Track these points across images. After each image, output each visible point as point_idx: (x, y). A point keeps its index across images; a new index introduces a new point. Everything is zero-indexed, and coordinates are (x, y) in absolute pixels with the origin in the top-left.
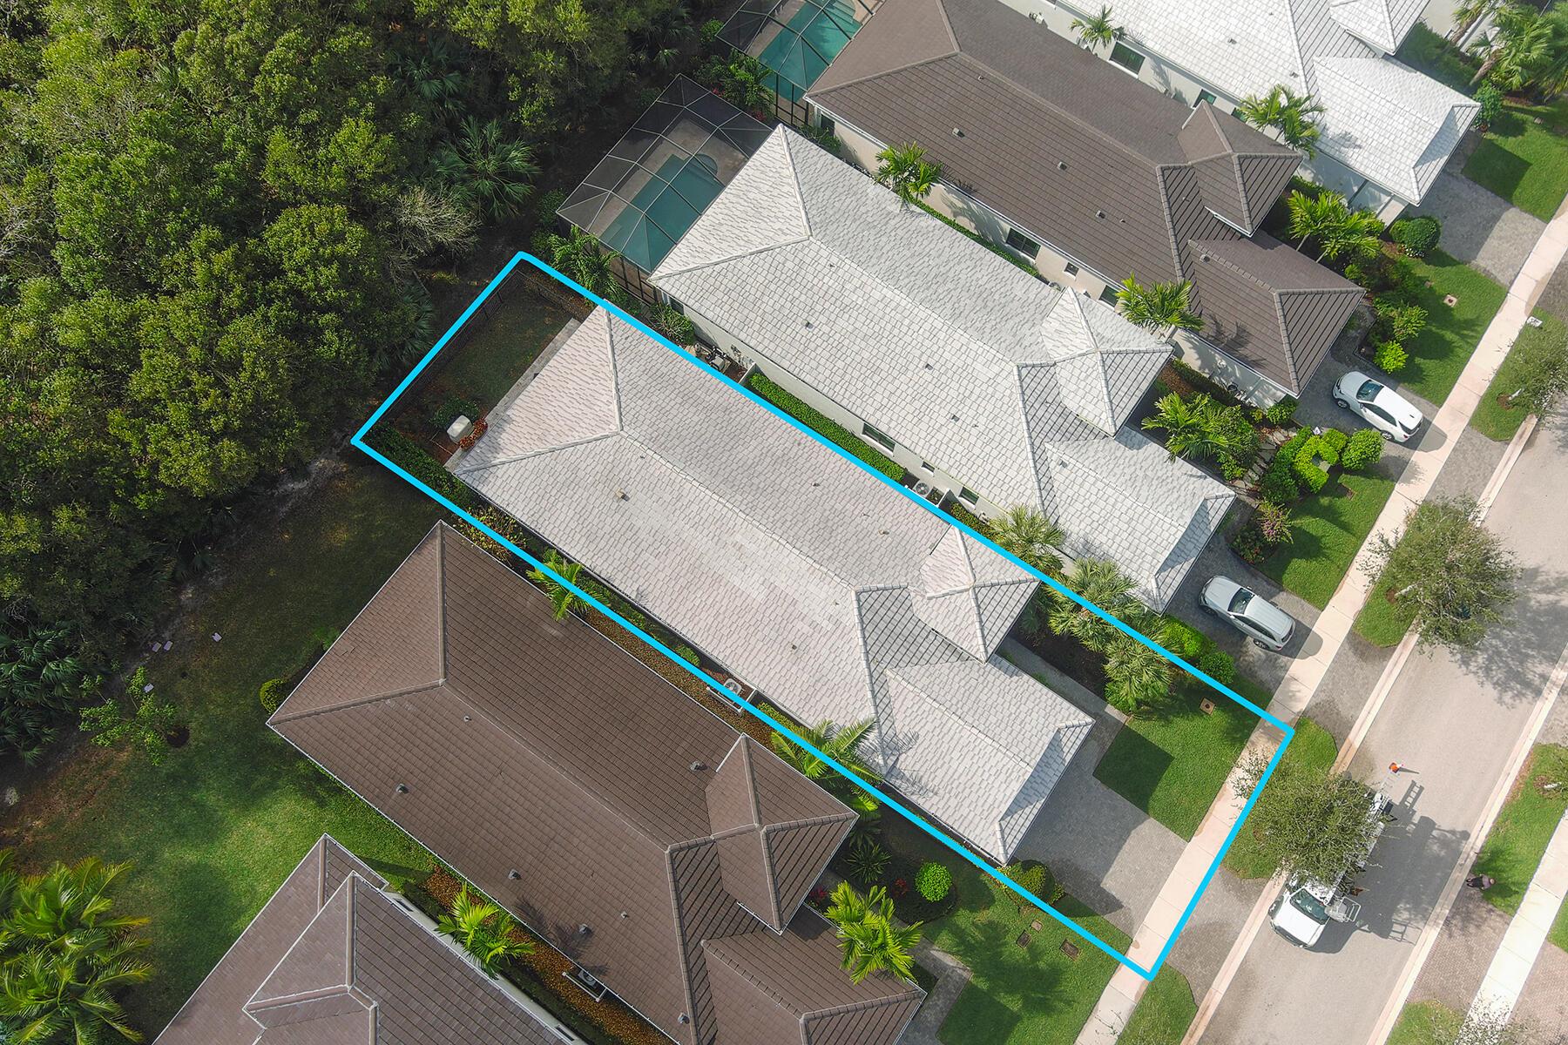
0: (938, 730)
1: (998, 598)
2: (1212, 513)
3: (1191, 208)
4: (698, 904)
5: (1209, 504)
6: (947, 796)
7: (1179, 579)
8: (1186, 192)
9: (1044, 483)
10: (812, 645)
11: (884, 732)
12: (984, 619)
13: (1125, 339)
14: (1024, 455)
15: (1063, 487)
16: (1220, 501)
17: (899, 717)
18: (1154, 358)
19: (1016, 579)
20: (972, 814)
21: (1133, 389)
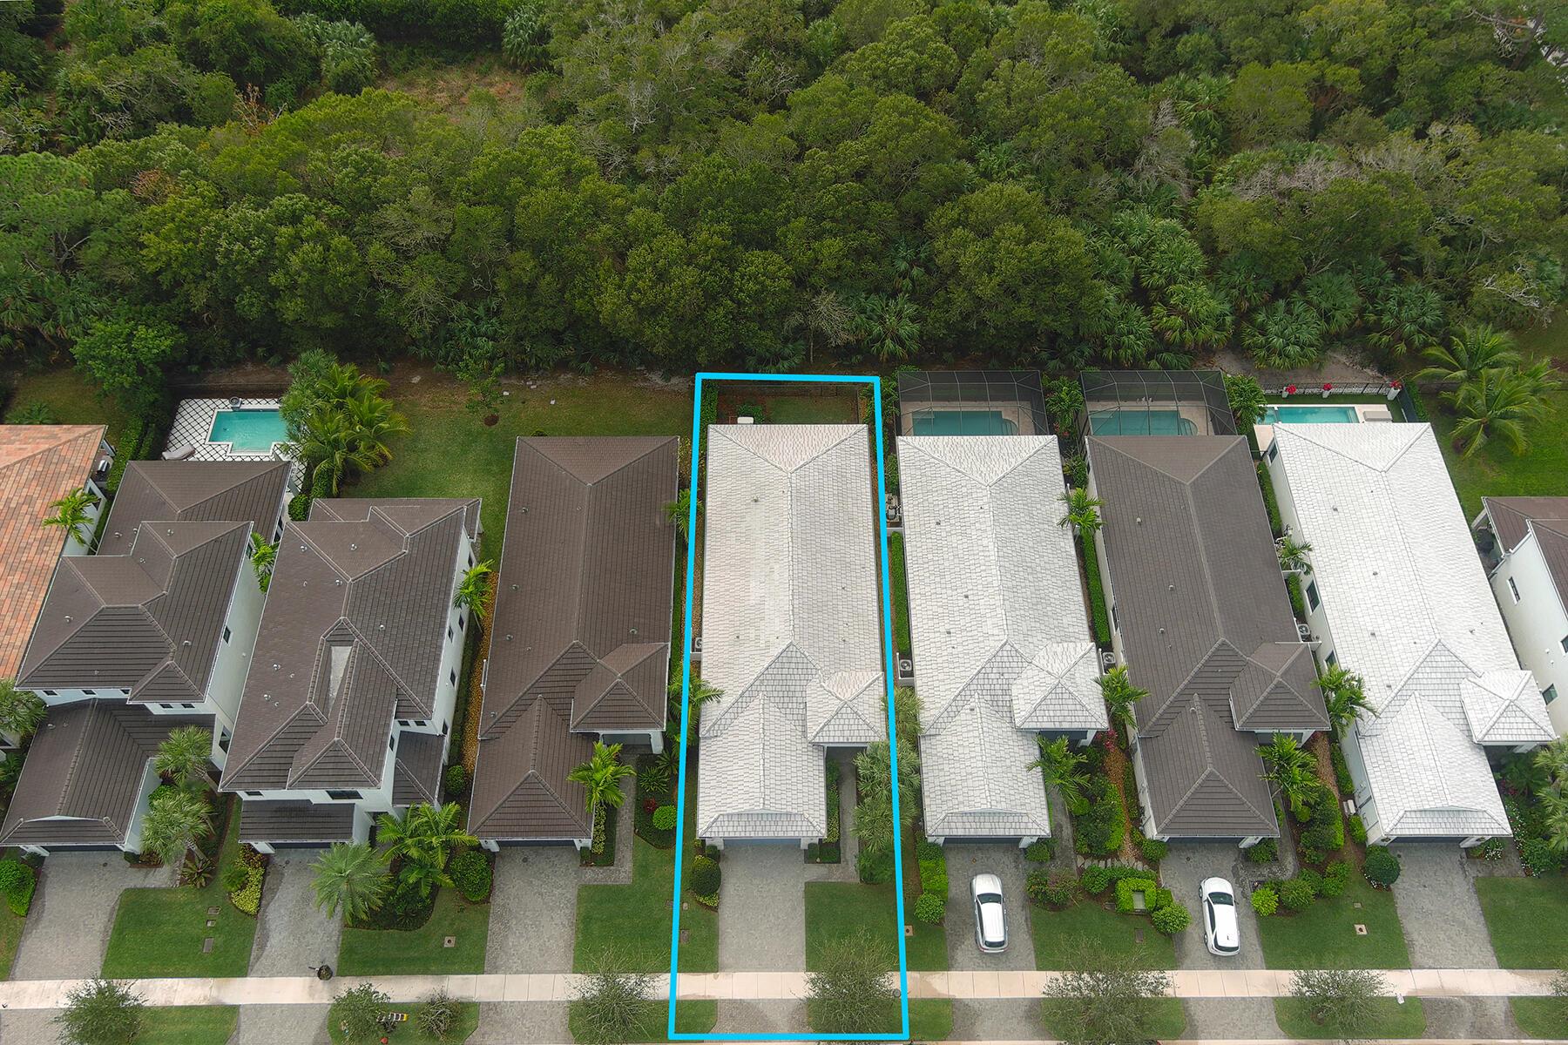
0: (748, 744)
1: (852, 722)
2: (1022, 825)
3: (1218, 680)
4: (558, 678)
5: (1026, 820)
6: (715, 777)
7: (960, 832)
8: (1225, 669)
9: (953, 710)
10: (746, 645)
12: (832, 723)
13: (1086, 693)
14: (958, 685)
15: (957, 723)
16: (1035, 826)
18: (1090, 719)
19: (871, 725)
20: (714, 798)
21: (1056, 719)
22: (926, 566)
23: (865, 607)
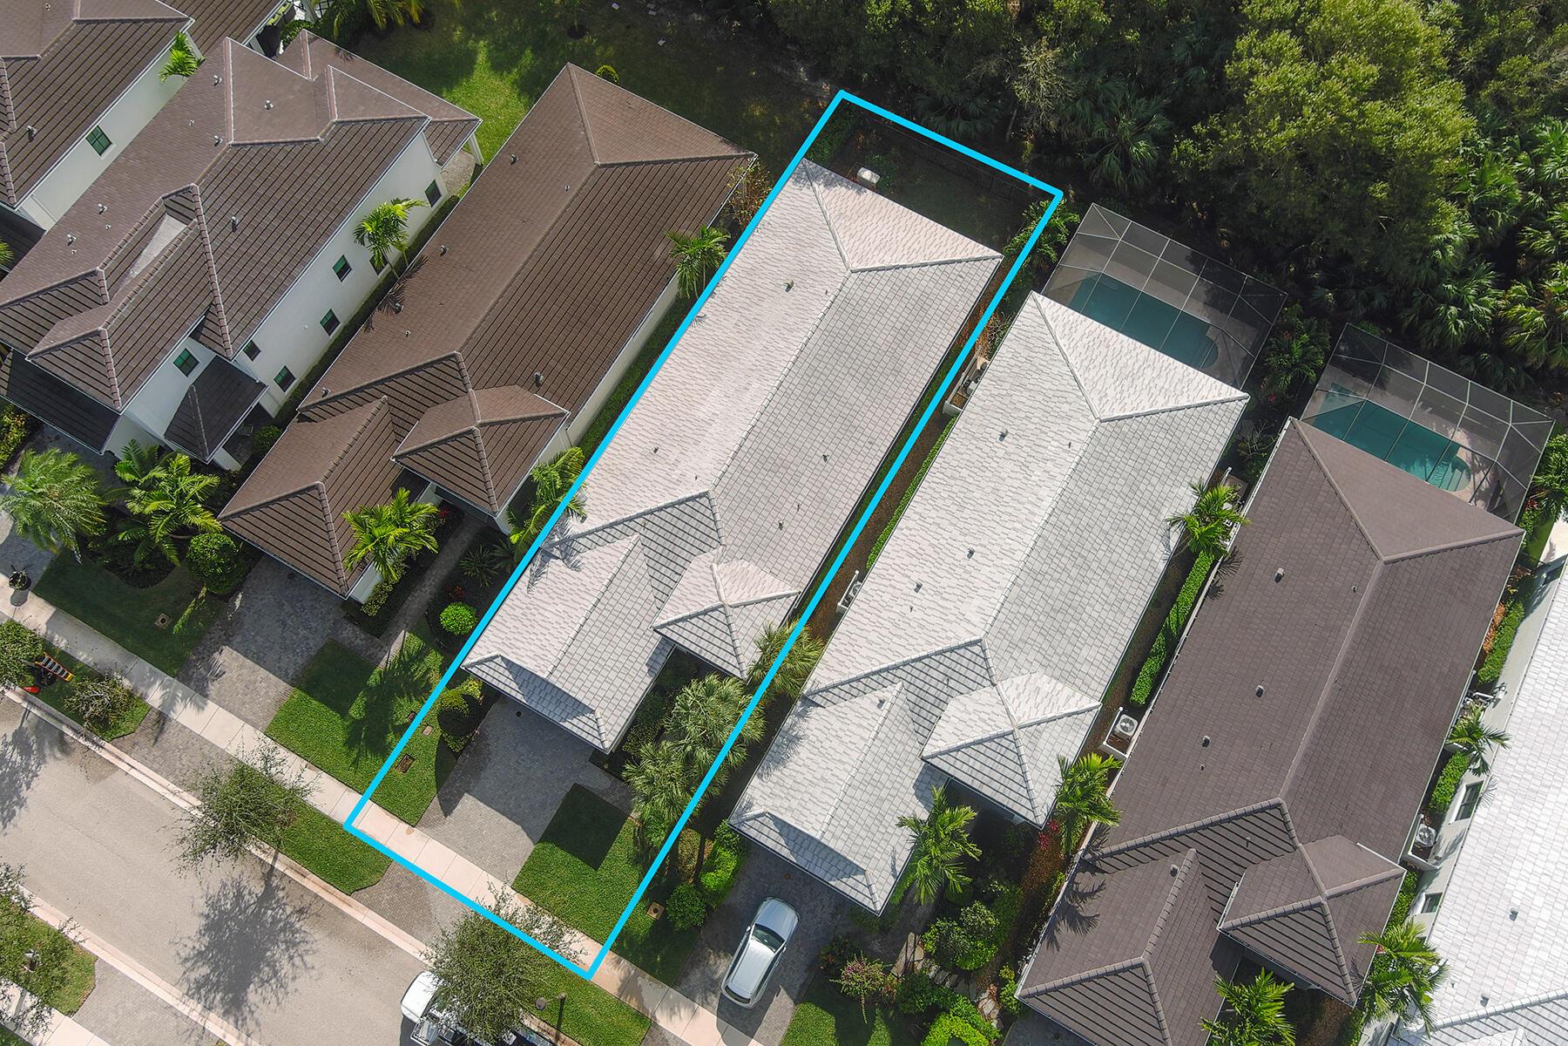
0: (583, 588)
1: (718, 633)
2: (851, 881)
3: (1238, 850)
4: (416, 388)
5: (859, 877)
6: (524, 606)
7: (770, 844)
9: (858, 687)
10: (658, 465)
11: (581, 540)
12: (693, 621)
13: (1040, 765)
14: (884, 660)
15: (857, 708)
16: (867, 892)
17: (594, 553)
18: (1024, 801)
19: (739, 651)
20: (507, 630)
21: (980, 776)
22: (952, 482)
23: (839, 494)
